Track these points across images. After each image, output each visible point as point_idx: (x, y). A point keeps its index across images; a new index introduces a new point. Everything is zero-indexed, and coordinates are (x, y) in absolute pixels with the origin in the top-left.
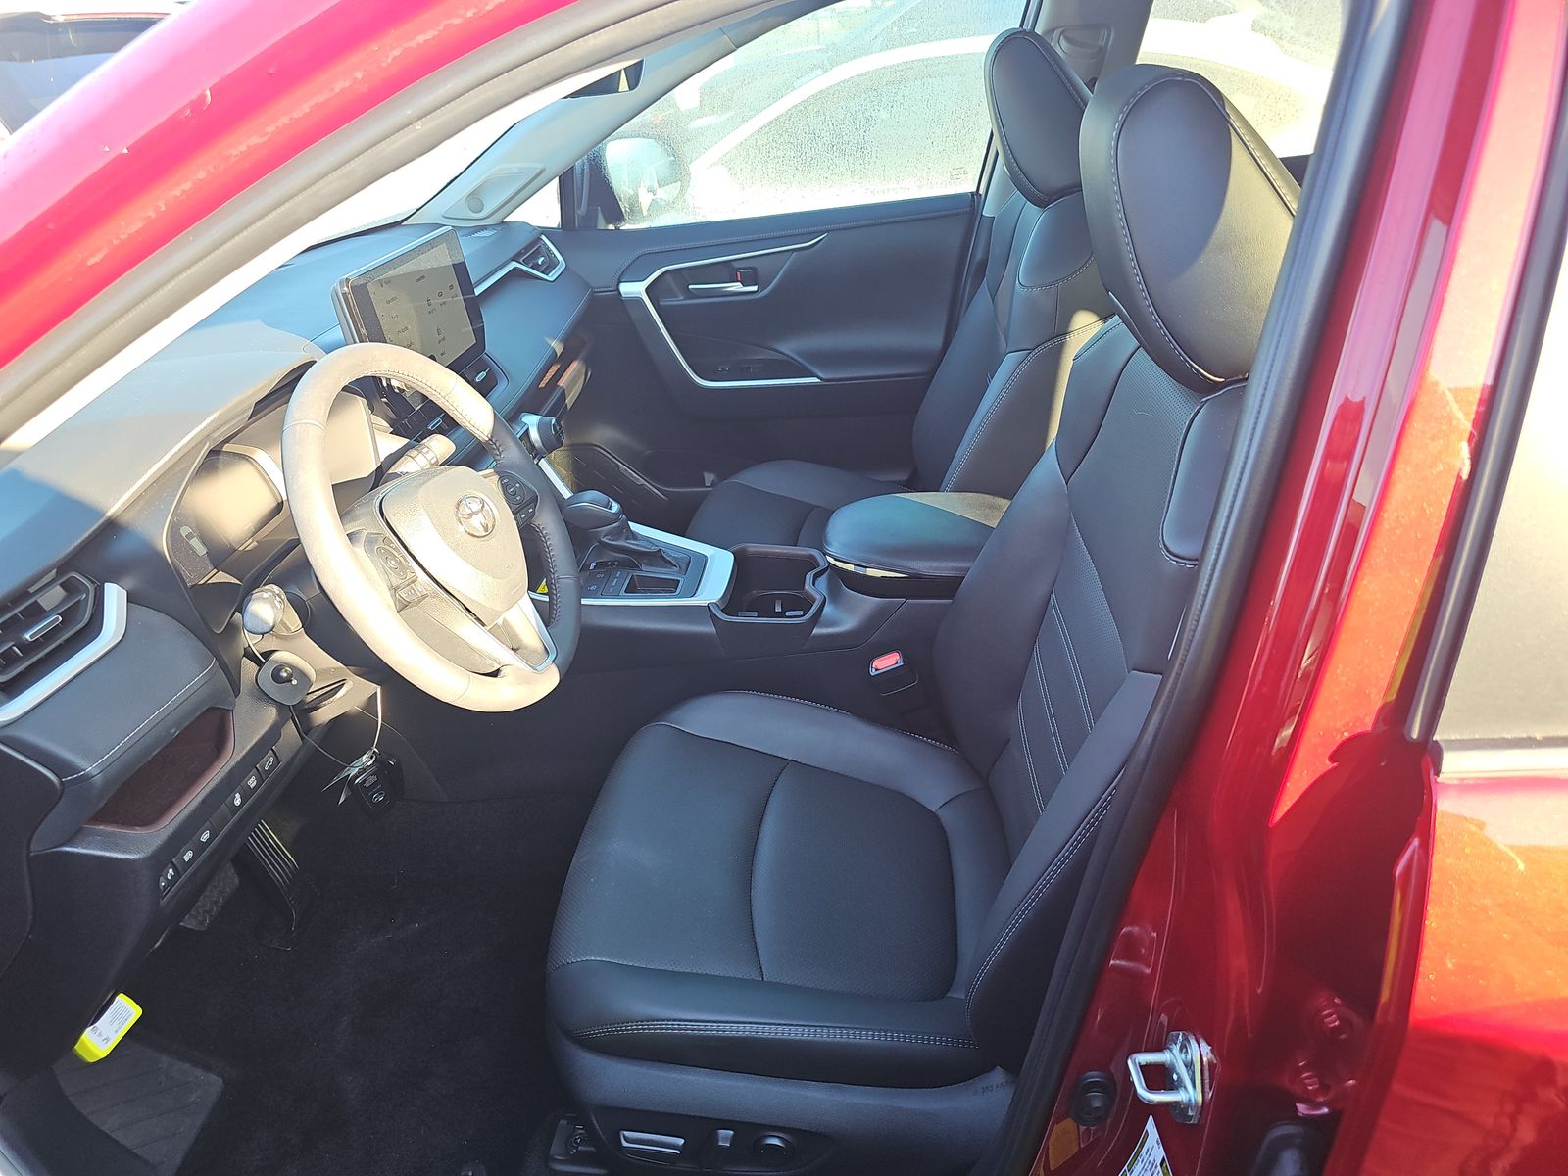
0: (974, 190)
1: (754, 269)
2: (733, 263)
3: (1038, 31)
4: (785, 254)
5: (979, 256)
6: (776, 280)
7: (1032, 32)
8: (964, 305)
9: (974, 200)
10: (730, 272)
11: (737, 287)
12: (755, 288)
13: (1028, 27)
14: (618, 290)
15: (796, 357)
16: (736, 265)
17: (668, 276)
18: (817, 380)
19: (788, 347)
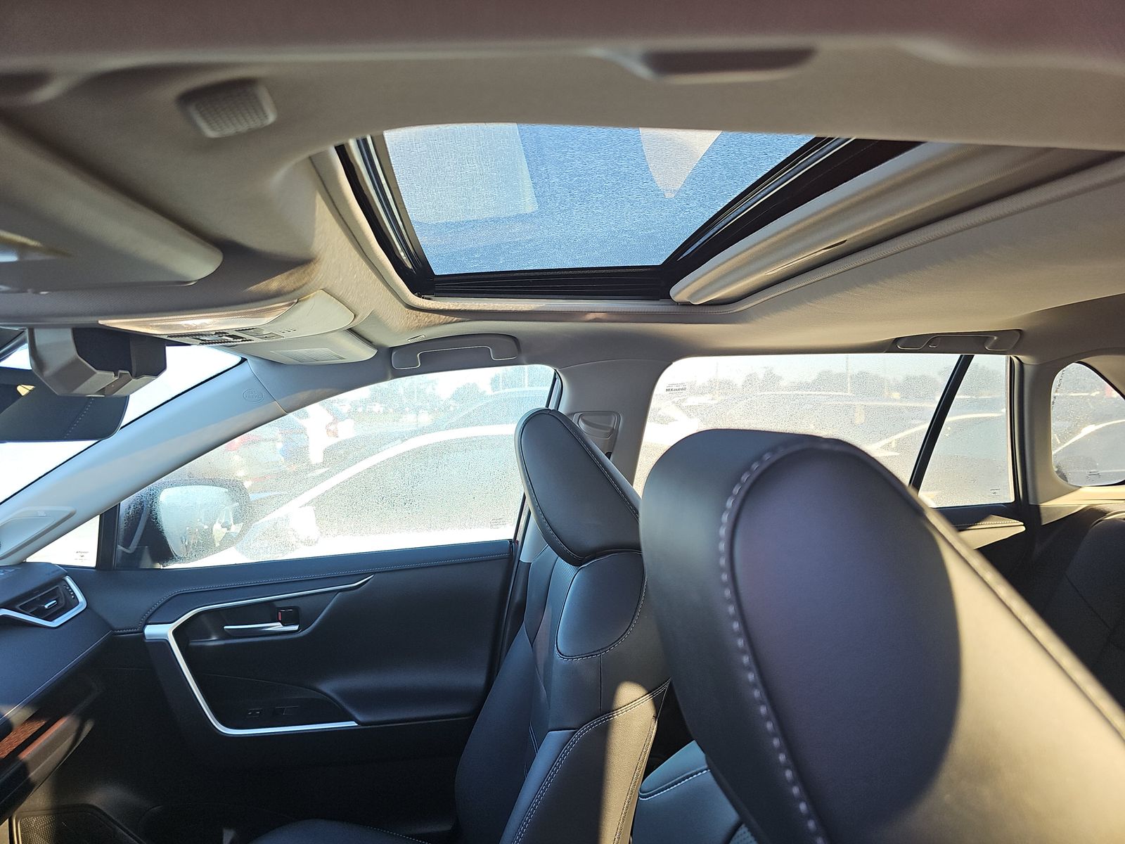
0: (512, 537)
1: (296, 609)
2: (275, 603)
3: (562, 410)
4: (330, 594)
5: (518, 597)
6: (318, 620)
7: (556, 411)
8: (505, 648)
9: (512, 547)
10: (269, 612)
11: (277, 627)
12: (296, 628)
13: (552, 407)
14: (142, 631)
15: (335, 697)
16: (278, 605)
17: (203, 616)
18: (353, 724)
19: (329, 687)
